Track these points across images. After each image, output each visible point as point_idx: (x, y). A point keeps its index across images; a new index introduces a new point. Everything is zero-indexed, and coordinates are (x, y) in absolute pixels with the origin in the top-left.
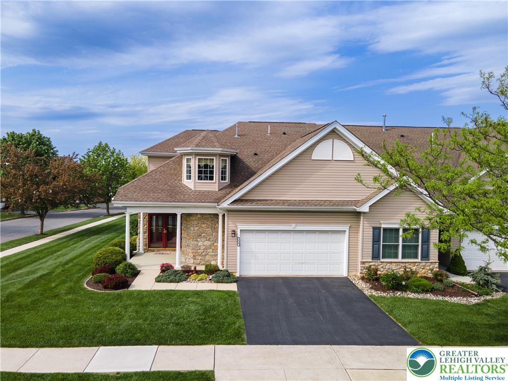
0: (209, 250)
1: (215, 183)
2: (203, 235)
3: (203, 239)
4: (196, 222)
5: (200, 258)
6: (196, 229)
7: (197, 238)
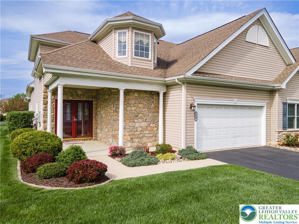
0: (145, 132)
1: (150, 61)
2: (140, 115)
3: (140, 120)
4: (133, 102)
5: (137, 140)
6: (133, 108)
7: (134, 119)
